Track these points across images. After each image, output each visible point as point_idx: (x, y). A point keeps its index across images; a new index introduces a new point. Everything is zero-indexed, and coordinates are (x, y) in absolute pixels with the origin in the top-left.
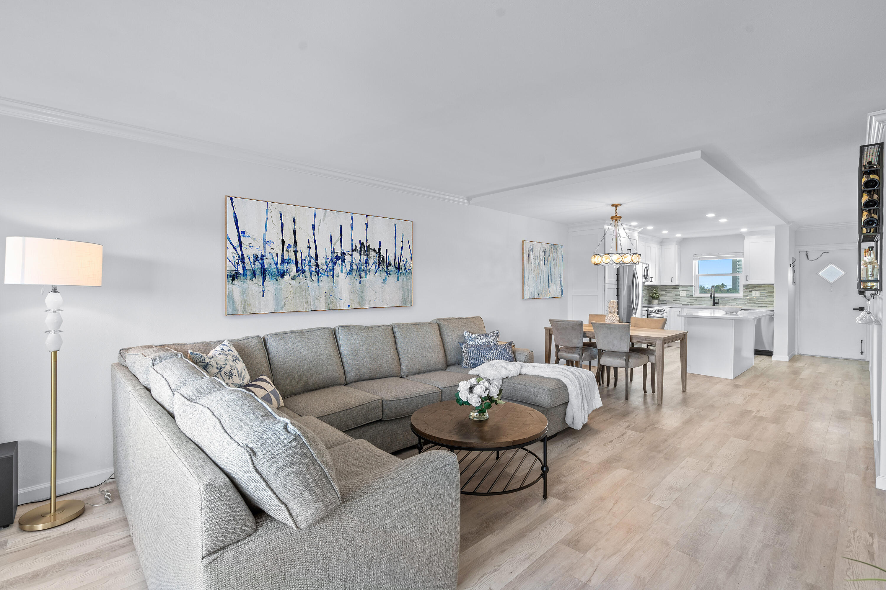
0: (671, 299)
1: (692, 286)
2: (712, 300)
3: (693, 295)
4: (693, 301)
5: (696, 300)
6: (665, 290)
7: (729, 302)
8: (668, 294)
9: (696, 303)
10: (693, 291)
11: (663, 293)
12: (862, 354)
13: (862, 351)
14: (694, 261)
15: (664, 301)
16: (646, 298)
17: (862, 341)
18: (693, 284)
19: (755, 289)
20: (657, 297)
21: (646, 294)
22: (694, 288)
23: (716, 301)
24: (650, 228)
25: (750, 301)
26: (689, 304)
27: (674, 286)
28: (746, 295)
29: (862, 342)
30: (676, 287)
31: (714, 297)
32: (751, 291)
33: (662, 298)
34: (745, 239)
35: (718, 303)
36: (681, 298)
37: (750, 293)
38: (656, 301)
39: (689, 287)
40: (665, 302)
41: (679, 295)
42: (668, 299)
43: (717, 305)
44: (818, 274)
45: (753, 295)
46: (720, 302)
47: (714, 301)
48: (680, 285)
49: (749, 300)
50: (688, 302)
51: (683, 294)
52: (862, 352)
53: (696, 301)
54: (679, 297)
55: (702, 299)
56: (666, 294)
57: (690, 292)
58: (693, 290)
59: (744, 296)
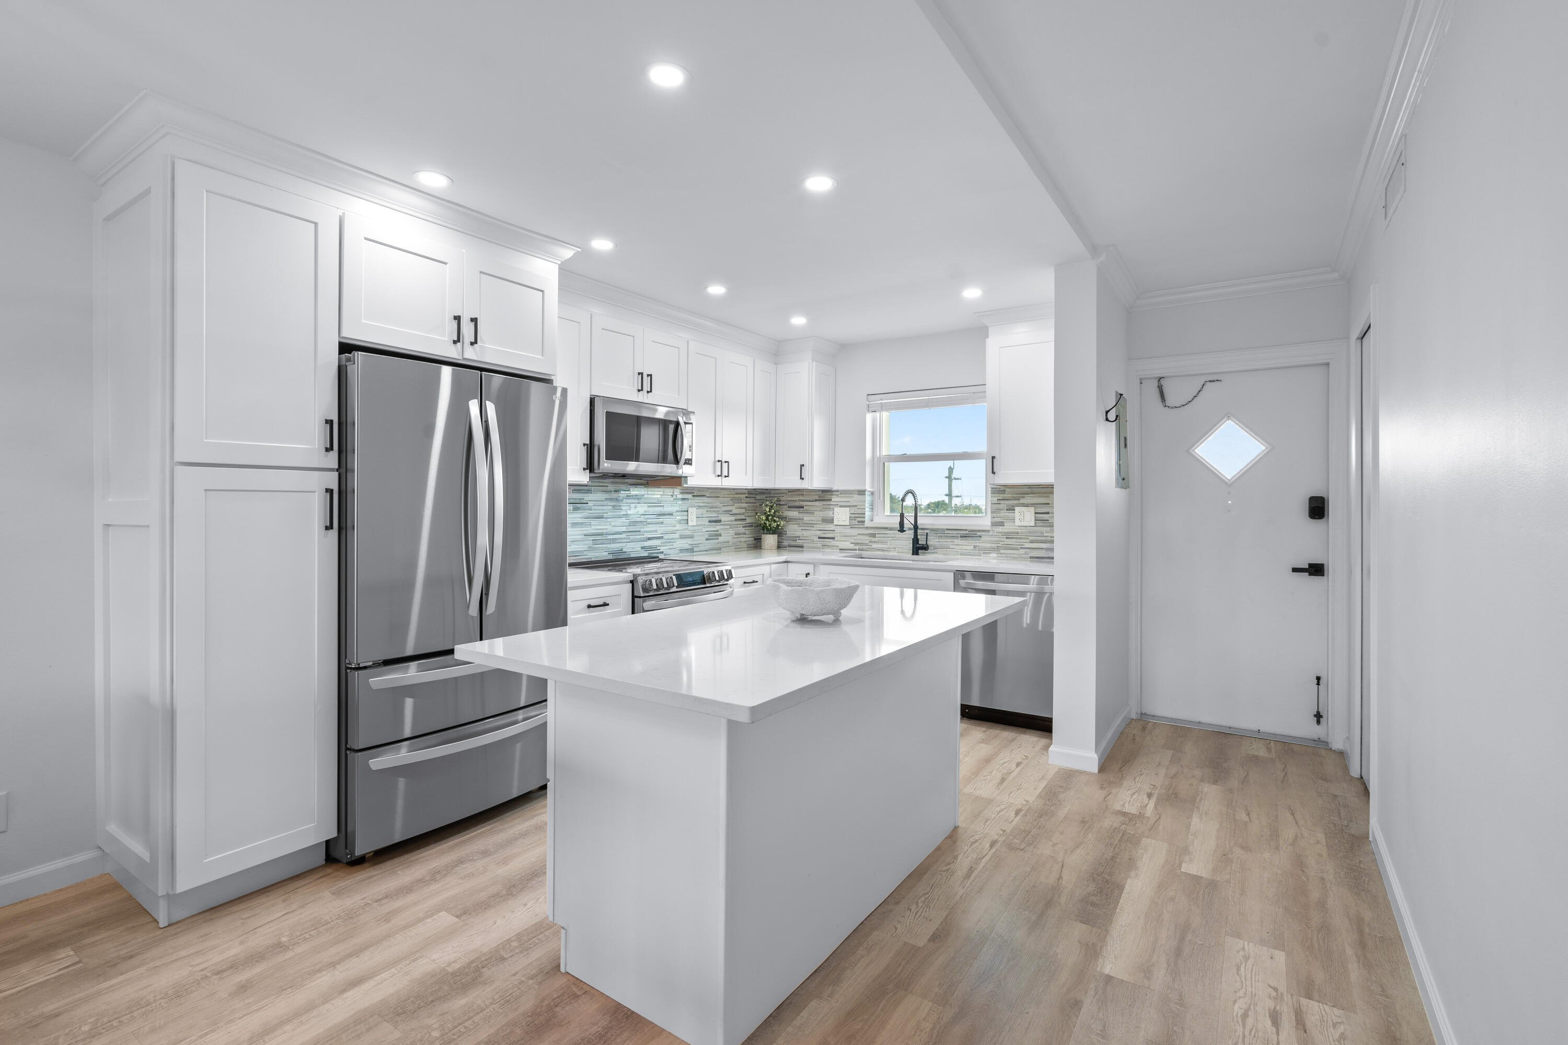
0: (813, 534)
1: (862, 493)
2: (910, 534)
3: (867, 519)
4: (866, 539)
5: (873, 535)
6: (797, 504)
7: (957, 541)
8: (807, 518)
9: (874, 546)
10: (867, 509)
11: (794, 514)
12: (1318, 722)
13: (1318, 712)
14: (869, 417)
15: (795, 538)
16: (742, 530)
17: (1318, 679)
18: (868, 487)
19: (1022, 501)
20: (774, 525)
21: (743, 517)
22: (868, 498)
23: (922, 541)
24: (602, 245)
25: (1009, 541)
26: (857, 547)
27: (820, 493)
28: (1000, 520)
29: (1318, 684)
30: (824, 495)
31: (916, 527)
32: (1011, 509)
33: (792, 530)
34: (989, 336)
35: (925, 548)
36: (838, 530)
37: (1010, 514)
38: (770, 540)
39: (856, 496)
40: (799, 542)
41: (831, 521)
42: (805, 533)
43: (924, 551)
44: (1191, 451)
45: (1018, 523)
46: (932, 541)
47: (916, 540)
48: (835, 488)
49: (1009, 536)
50: (853, 541)
51: (841, 516)
52: (1318, 716)
53: (874, 539)
54: (831, 527)
55: (888, 532)
56: (801, 516)
57: (860, 511)
58: (867, 505)
59: (994, 524)
